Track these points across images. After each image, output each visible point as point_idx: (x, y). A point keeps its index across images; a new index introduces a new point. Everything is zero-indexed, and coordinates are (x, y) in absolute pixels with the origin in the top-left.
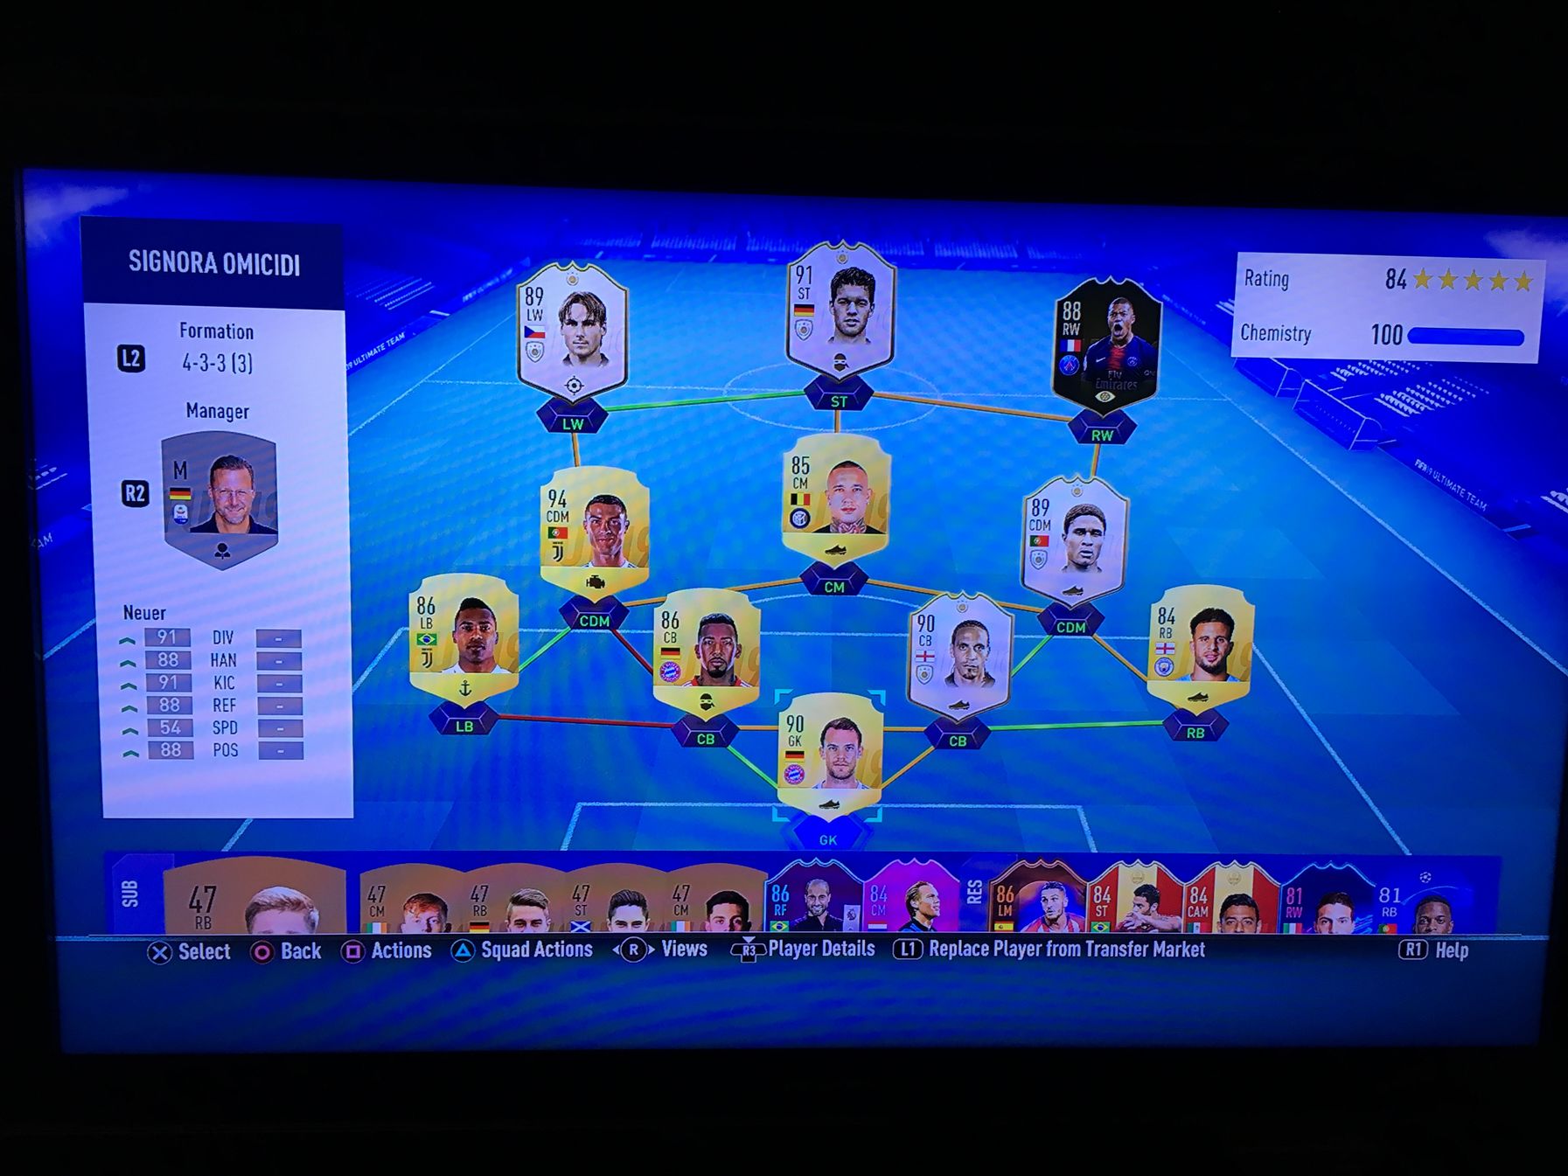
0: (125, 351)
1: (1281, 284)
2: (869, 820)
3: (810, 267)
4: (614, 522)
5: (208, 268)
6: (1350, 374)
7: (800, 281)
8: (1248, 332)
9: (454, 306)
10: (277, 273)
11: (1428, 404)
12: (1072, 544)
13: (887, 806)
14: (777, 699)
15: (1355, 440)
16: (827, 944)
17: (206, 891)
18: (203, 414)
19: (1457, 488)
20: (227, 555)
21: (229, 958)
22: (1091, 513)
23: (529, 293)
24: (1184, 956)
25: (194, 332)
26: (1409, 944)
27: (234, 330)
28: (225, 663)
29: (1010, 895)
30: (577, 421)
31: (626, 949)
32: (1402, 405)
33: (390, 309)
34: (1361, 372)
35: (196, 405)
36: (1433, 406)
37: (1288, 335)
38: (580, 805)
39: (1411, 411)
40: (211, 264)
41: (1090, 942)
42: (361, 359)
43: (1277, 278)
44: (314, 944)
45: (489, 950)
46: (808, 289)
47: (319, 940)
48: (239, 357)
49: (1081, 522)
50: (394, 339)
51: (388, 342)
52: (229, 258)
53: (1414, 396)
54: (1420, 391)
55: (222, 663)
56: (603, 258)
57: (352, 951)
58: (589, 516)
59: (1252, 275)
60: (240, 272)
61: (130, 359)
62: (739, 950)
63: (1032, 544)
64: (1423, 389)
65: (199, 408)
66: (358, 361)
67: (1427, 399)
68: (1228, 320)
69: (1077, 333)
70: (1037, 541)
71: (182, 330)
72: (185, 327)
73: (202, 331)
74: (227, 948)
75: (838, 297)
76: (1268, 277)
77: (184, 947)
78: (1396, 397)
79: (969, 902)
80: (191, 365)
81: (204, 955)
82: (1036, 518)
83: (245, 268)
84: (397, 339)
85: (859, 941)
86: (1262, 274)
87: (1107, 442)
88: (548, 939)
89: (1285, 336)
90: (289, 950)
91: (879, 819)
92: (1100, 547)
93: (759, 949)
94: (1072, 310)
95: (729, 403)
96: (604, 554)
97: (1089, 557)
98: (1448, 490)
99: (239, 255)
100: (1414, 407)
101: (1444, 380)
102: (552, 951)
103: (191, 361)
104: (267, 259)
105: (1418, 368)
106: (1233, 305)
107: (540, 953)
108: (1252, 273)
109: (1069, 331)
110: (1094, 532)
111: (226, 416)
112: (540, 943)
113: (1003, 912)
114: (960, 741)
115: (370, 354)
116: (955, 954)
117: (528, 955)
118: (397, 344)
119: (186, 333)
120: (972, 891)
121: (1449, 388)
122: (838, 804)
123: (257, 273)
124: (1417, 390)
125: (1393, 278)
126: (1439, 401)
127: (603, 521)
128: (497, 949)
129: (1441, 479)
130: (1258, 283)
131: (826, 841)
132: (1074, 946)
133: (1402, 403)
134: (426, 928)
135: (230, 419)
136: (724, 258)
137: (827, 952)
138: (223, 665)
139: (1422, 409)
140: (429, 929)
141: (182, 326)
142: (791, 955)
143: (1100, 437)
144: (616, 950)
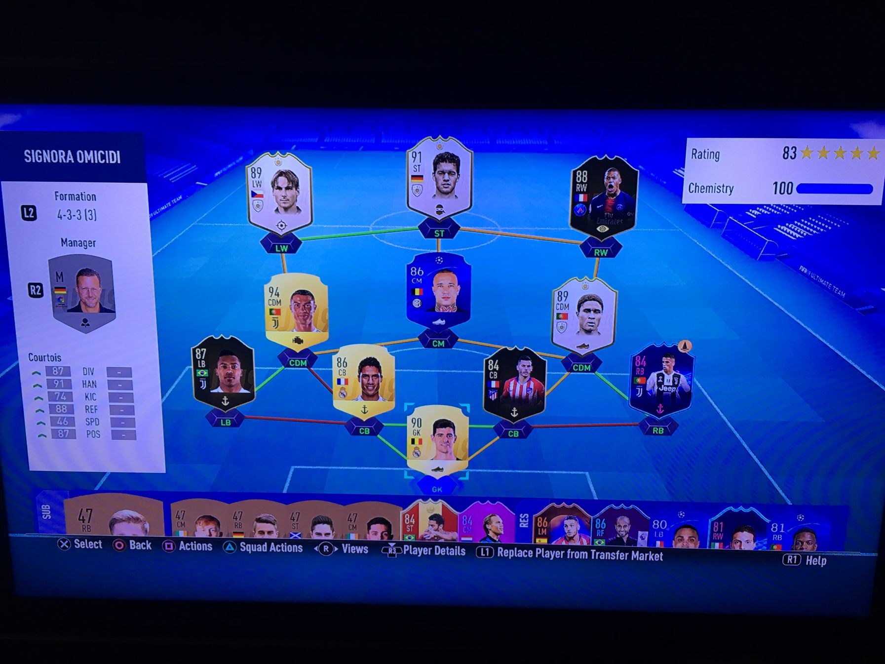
0: (25, 209)
1: (715, 157)
2: (461, 479)
3: (420, 152)
4: (308, 306)
5: (68, 159)
6: (759, 213)
7: (414, 161)
8: (693, 188)
9: (210, 180)
10: (107, 162)
11: (809, 231)
12: (582, 318)
13: (471, 470)
14: (406, 409)
15: (761, 254)
16: (437, 548)
17: (87, 511)
18: (71, 245)
19: (826, 283)
20: (88, 325)
21: (101, 548)
22: (594, 300)
23: (253, 171)
24: (650, 560)
25: (63, 197)
26: (789, 556)
27: (85, 195)
28: (90, 386)
29: (545, 523)
30: (284, 246)
31: (322, 548)
32: (791, 232)
33: (173, 182)
34: (766, 212)
35: (66, 239)
36: (812, 233)
37: (720, 189)
38: (293, 468)
39: (798, 236)
40: (70, 158)
41: (593, 551)
42: (158, 211)
43: (712, 154)
44: (147, 541)
45: (244, 547)
46: (419, 165)
47: (151, 539)
48: (89, 212)
49: (588, 305)
50: (176, 200)
51: (172, 201)
52: (80, 154)
53: (800, 226)
54: (803, 223)
55: (88, 386)
56: (296, 149)
57: (169, 546)
58: (293, 302)
59: (696, 152)
60: (87, 162)
61: (28, 213)
62: (387, 550)
63: (558, 318)
64: (806, 222)
65: (68, 241)
66: (156, 213)
67: (808, 228)
68: (681, 180)
69: (585, 190)
70: (561, 316)
71: (56, 196)
72: (57, 194)
73: (67, 196)
74: (100, 542)
75: (438, 170)
76: (706, 154)
77: (77, 541)
78: (788, 227)
79: (521, 526)
80: (62, 216)
81: (88, 546)
82: (560, 303)
83: (89, 160)
84: (178, 200)
85: (456, 547)
86: (703, 151)
87: (604, 256)
88: (277, 542)
89: (717, 190)
90: (134, 544)
91: (467, 478)
92: (599, 320)
93: (398, 550)
94: (582, 176)
95: (373, 235)
96: (302, 324)
97: (593, 326)
98: (820, 284)
99: (86, 152)
100: (799, 233)
101: (819, 216)
102: (280, 548)
103: (62, 214)
104: (101, 154)
105: (803, 209)
106: (684, 171)
107: (273, 549)
108: (696, 151)
109: (580, 188)
110: (596, 311)
111: (83, 245)
112: (273, 544)
113: (541, 532)
114: (515, 434)
115: (163, 208)
116: (513, 555)
117: (266, 551)
118: (179, 202)
119: (58, 198)
120: (522, 520)
121: (823, 221)
122: (443, 469)
123: (96, 162)
124: (801, 223)
125: (787, 153)
126: (816, 229)
127: (301, 305)
128: (248, 547)
129: (816, 277)
130: (700, 157)
131: (436, 490)
132: (584, 553)
133: (792, 231)
134: (208, 534)
135: (86, 247)
136: (368, 148)
137: (437, 552)
138: (90, 387)
139: (805, 234)
140: (211, 535)
141: (56, 194)
142: (416, 553)
143: (600, 253)
144: (316, 548)
